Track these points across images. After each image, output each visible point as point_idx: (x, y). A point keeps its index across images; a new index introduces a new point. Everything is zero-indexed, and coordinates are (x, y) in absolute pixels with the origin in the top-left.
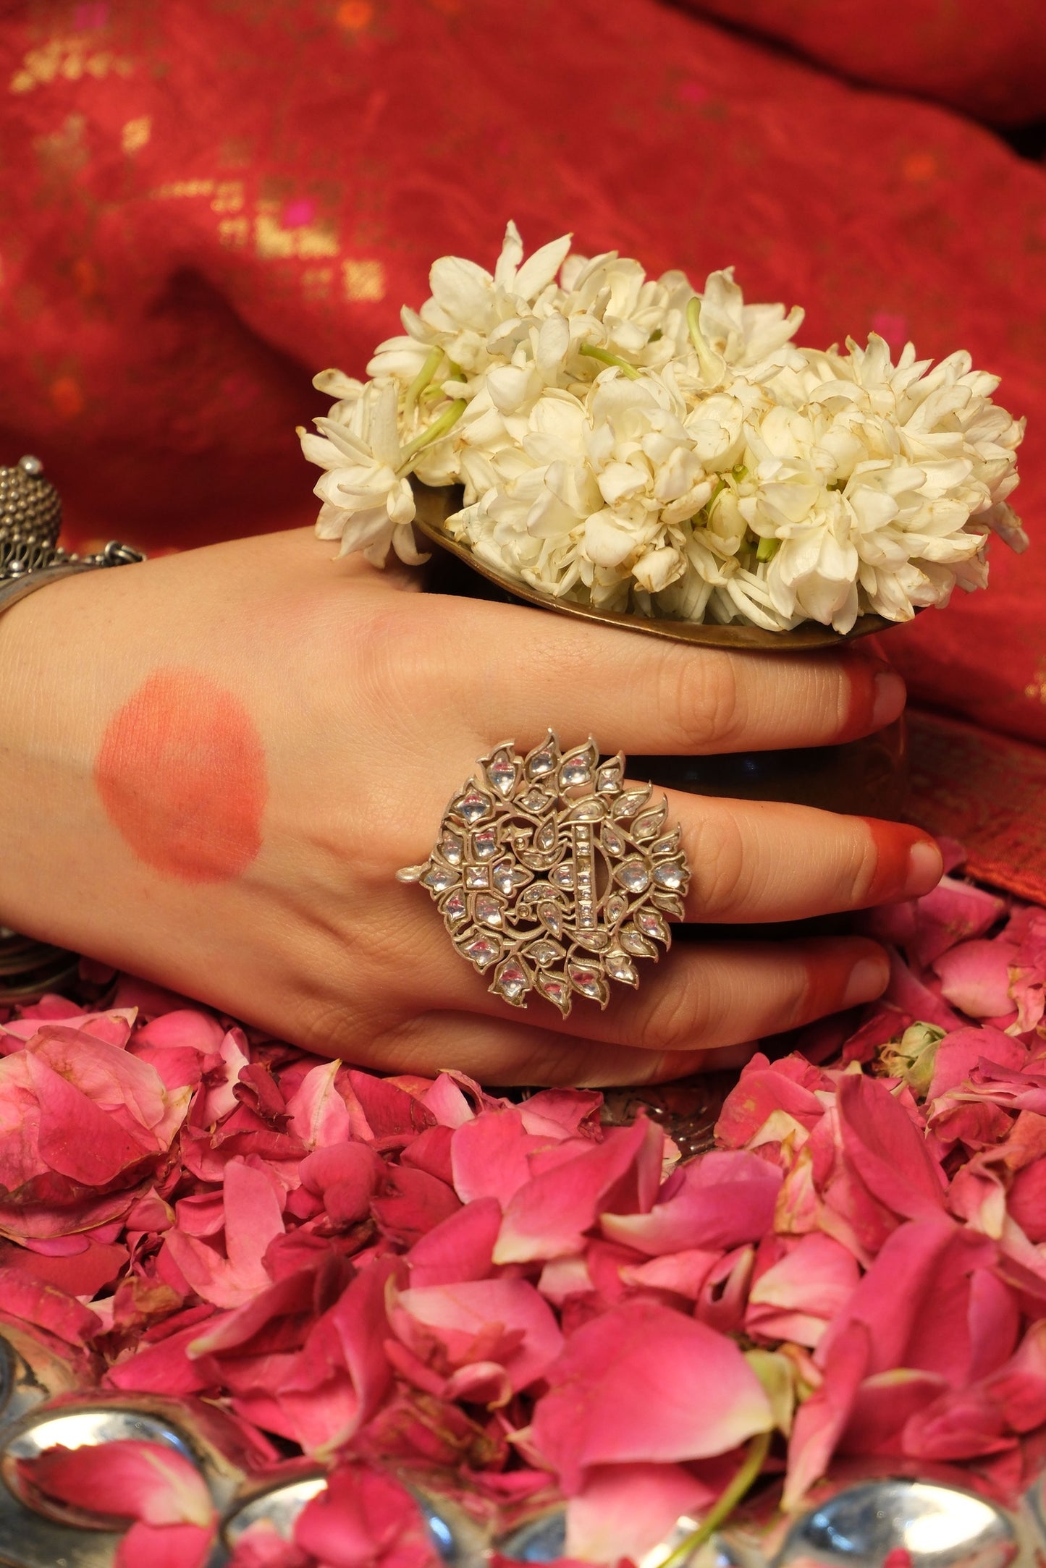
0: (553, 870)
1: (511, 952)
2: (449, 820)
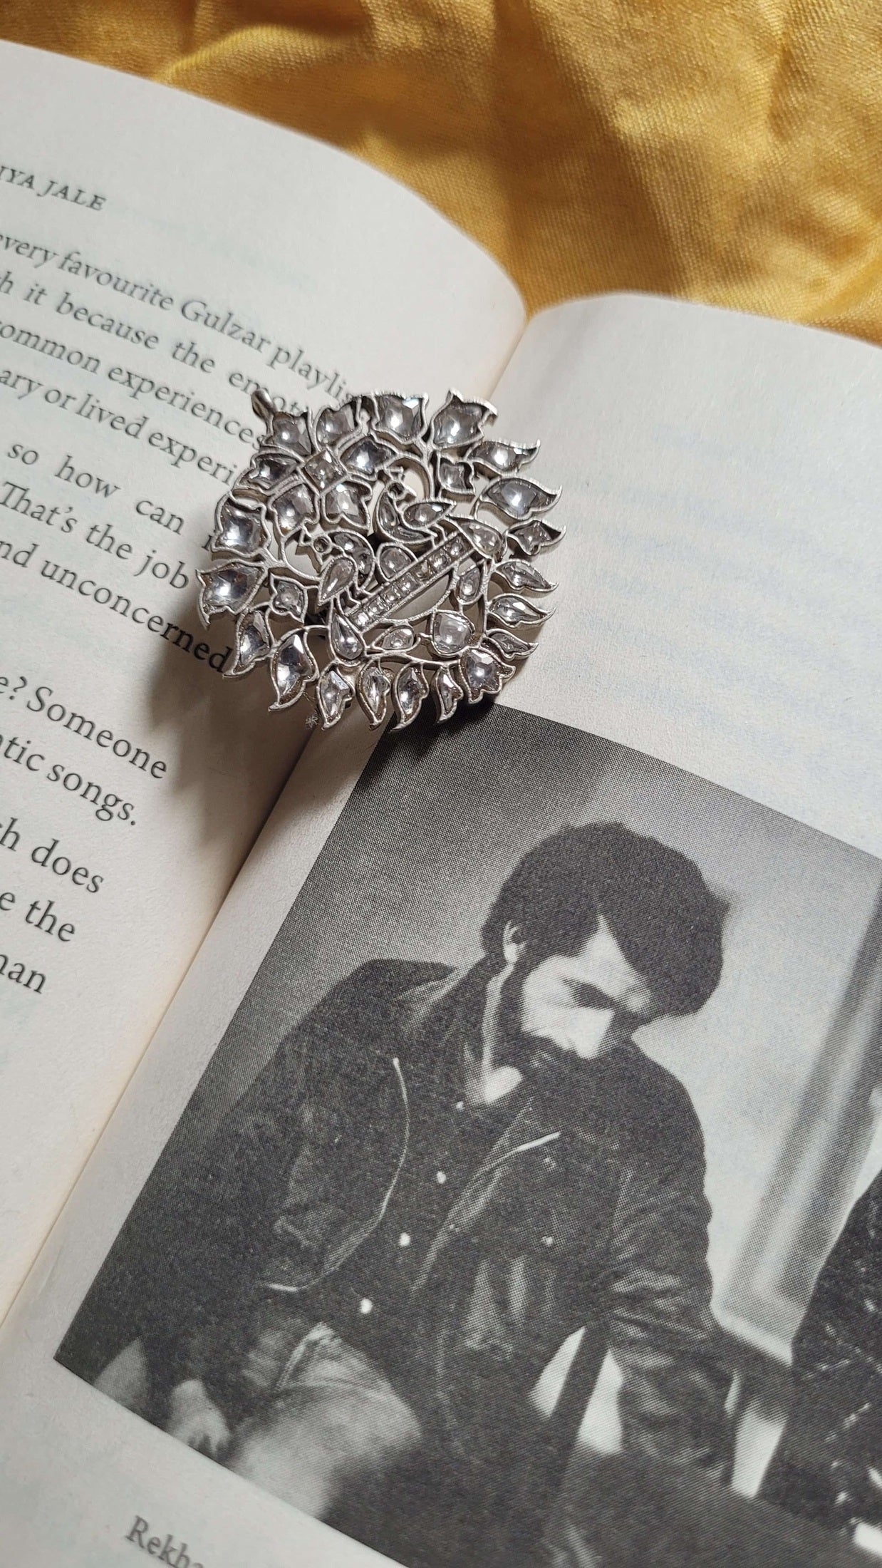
0: (392, 544)
1: (262, 563)
2: (367, 403)
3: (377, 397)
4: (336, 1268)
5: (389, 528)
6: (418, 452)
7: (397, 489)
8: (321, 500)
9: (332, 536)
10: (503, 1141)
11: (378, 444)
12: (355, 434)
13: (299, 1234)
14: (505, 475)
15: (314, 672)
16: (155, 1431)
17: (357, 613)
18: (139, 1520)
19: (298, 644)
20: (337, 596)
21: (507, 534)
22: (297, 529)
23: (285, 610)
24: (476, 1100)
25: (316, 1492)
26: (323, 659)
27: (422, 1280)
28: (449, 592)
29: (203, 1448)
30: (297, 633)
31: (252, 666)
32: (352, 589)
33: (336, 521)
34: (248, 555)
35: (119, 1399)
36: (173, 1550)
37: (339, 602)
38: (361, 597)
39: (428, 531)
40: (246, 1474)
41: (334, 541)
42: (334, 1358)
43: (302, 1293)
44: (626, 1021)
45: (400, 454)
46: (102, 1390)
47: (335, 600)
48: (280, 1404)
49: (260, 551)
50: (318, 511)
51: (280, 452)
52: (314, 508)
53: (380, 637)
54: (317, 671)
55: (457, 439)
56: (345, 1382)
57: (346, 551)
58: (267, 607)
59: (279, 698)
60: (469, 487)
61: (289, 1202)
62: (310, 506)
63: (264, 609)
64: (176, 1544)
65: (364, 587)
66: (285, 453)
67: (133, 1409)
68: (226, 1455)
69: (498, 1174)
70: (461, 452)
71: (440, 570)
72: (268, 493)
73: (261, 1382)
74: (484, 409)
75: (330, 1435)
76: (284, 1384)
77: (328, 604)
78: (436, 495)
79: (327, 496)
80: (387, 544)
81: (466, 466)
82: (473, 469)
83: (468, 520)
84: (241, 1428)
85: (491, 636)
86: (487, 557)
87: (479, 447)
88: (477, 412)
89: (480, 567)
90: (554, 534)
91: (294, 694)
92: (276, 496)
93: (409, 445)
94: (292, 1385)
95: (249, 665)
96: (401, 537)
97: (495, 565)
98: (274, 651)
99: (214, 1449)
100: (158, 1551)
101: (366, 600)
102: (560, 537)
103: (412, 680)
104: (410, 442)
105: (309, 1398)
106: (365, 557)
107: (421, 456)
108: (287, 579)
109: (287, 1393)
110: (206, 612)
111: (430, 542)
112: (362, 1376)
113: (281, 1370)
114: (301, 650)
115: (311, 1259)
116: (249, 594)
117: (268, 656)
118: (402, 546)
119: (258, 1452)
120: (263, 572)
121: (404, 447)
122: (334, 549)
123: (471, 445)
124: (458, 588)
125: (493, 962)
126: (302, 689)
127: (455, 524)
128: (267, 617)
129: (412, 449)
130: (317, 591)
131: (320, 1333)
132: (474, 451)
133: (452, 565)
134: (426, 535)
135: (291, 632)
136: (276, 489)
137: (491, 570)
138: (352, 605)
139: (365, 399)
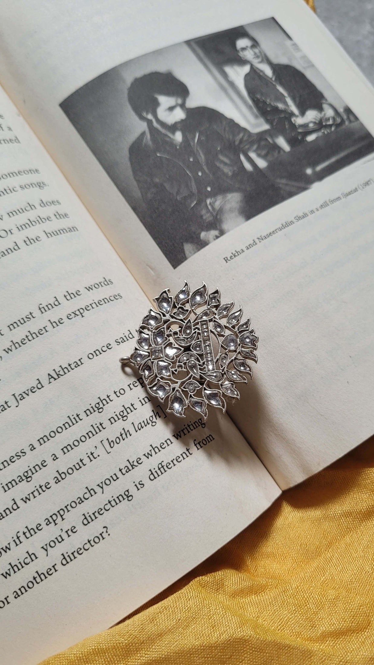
1: (176, 389)
2: (143, 328)
3: (142, 324)
4: (196, 191)
5: (187, 343)
6: (167, 320)
7: (175, 333)
8: (166, 359)
9: (179, 362)
10: (192, 144)
11: (158, 331)
12: (150, 337)
13: (184, 195)
14: (190, 297)
15: (219, 392)
16: (207, 248)
17: (208, 368)
18: (224, 259)
19: (208, 392)
20: (199, 371)
21: (209, 307)
22: (171, 371)
23: (195, 390)
24: (179, 144)
25: (241, 219)
26: (217, 387)
27: (211, 176)
28: (217, 336)
29: (217, 237)
30: (204, 390)
31: (207, 410)
32: (199, 365)
33: (175, 358)
34: (171, 392)
35: (194, 253)
36: (235, 254)
37: (201, 372)
38: (204, 363)
39: (194, 331)
40: (228, 231)
41: (181, 363)
42: (216, 201)
43: (197, 201)
44: (183, 106)
45: (165, 326)
46: (190, 256)
47: (200, 372)
48: (218, 217)
49: (171, 388)
50: (169, 362)
51: (143, 364)
52: (167, 363)
53: (220, 365)
54: (220, 391)
55: (170, 306)
56: (222, 202)
57: (186, 360)
58: (191, 395)
59: (222, 408)
60: (187, 310)
61: (175, 194)
62: (166, 364)
63: (191, 396)
64: (234, 252)
65: (201, 361)
66: (144, 362)
67: (199, 250)
68: (222, 233)
69: (198, 149)
70: (175, 307)
71: (209, 334)
72: (155, 374)
73: (211, 218)
74: (165, 292)
75: (231, 210)
76: (214, 214)
77: (200, 375)
78: (185, 323)
79: (165, 356)
80: (191, 346)
81: (180, 308)
82: (182, 306)
83: (198, 317)
84: (218, 227)
85: (238, 330)
86: (213, 317)
87: (176, 300)
88: (165, 294)
89: (215, 321)
90: (217, 292)
91: (223, 402)
92: (157, 372)
93: (164, 322)
94: (216, 213)
95: (206, 411)
96: (192, 341)
97: (216, 316)
98: (206, 400)
99: (219, 235)
100: (233, 257)
101: (206, 363)
102: (219, 291)
103: (239, 363)
104: (162, 321)
105: (221, 211)
106: (191, 356)
107: (169, 320)
108: (185, 384)
109: (217, 214)
110: (182, 415)
111: (198, 332)
112: (223, 198)
113: (211, 213)
114: (210, 392)
115: (191, 195)
116: (183, 398)
117: (206, 403)
118: (194, 342)
119: (225, 226)
120: (179, 390)
121: (163, 324)
122: (184, 364)
123: (174, 303)
124: (217, 332)
125: (149, 122)
126: (223, 399)
127: (197, 321)
128: (194, 397)
129: (165, 322)
130: (194, 376)
131: (208, 201)
132: (177, 302)
133: (209, 330)
134: (195, 332)
135: (203, 392)
136: (155, 371)
137: (217, 318)
138: (205, 368)
139: (141, 327)
